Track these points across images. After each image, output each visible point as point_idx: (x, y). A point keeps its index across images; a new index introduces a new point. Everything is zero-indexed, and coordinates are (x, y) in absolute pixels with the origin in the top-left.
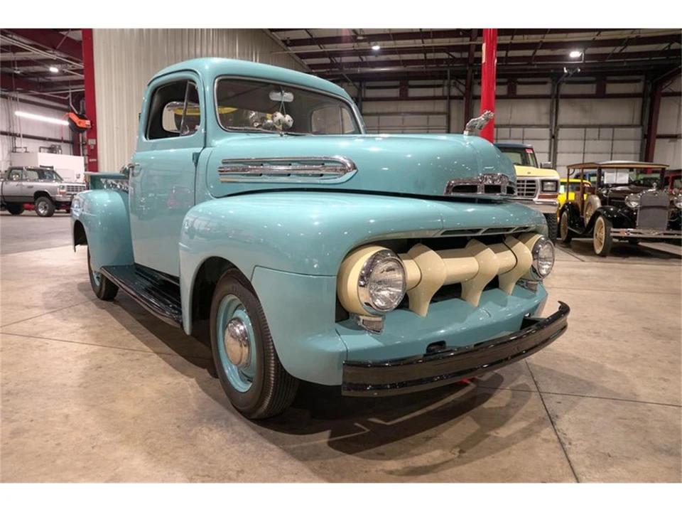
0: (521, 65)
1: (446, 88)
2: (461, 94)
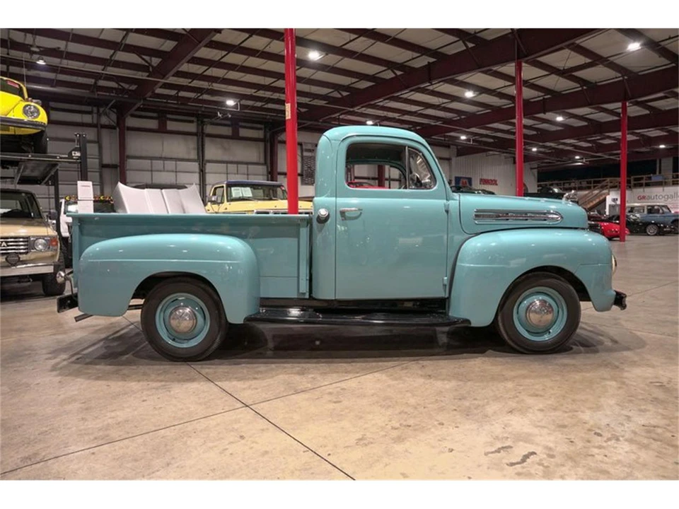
0: (172, 103)
1: (95, 116)
2: (113, 124)
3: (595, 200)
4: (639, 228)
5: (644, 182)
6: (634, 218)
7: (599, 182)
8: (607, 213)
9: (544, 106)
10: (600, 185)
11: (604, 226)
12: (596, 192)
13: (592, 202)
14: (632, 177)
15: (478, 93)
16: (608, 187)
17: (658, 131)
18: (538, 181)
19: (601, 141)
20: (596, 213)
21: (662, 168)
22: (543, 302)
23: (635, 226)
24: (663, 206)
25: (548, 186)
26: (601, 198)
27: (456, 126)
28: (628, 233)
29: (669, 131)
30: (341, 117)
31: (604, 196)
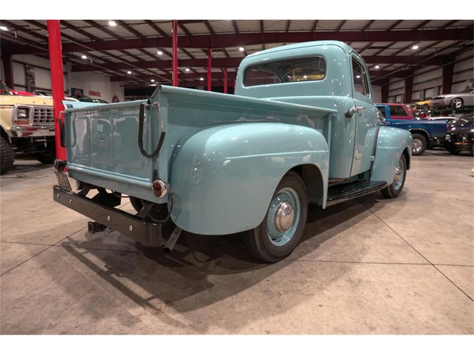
18: (125, 95)
27: (88, 46)
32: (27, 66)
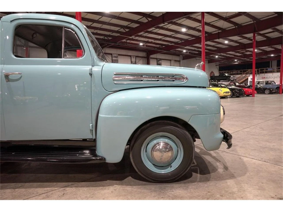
2: (23, 44)
3: (243, 79)
4: (261, 91)
5: (264, 71)
6: (260, 86)
7: (245, 71)
8: (249, 85)
9: (218, 36)
10: (245, 72)
11: (245, 90)
12: (244, 75)
13: (242, 80)
14: (260, 69)
15: (188, 29)
16: (249, 73)
17: (270, 48)
18: (219, 71)
19: (245, 53)
20: (244, 84)
21: (272, 65)
22: (167, 144)
23: (260, 90)
24: (272, 81)
25: (224, 73)
26: (246, 78)
27: (181, 45)
28: (256, 93)
29: (275, 48)
30: (127, 41)
31: (247, 77)
32: (158, 60)
